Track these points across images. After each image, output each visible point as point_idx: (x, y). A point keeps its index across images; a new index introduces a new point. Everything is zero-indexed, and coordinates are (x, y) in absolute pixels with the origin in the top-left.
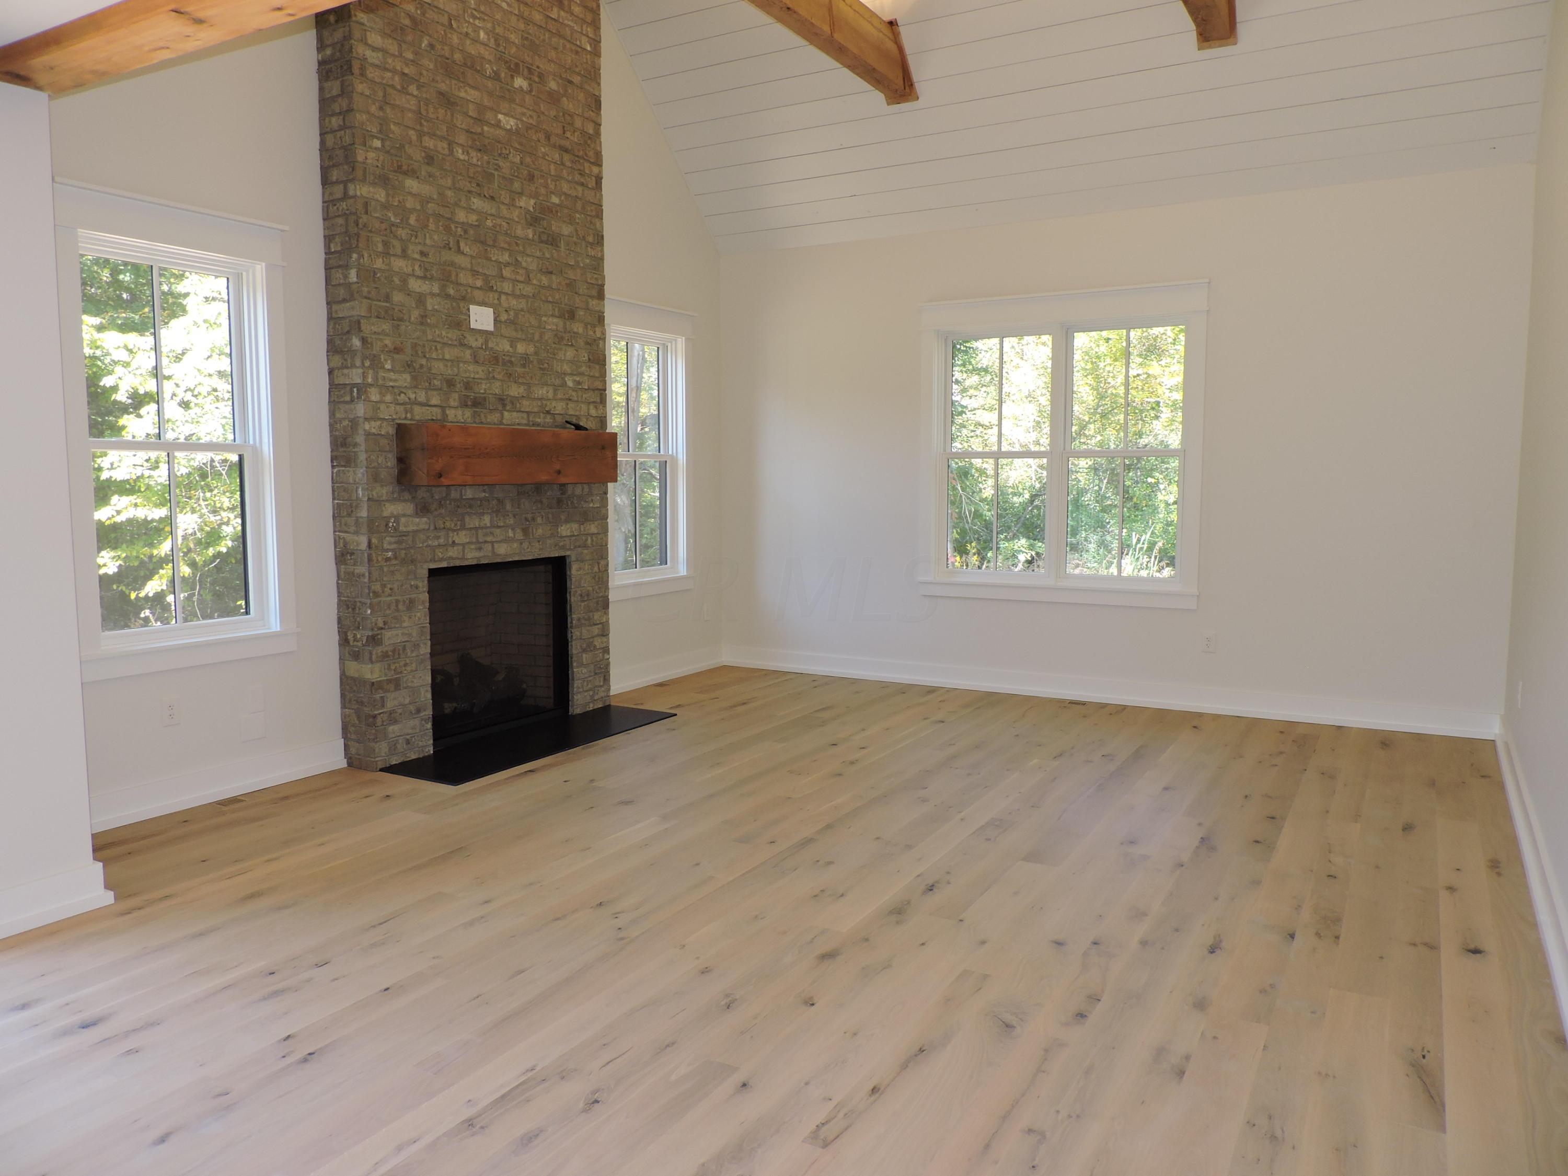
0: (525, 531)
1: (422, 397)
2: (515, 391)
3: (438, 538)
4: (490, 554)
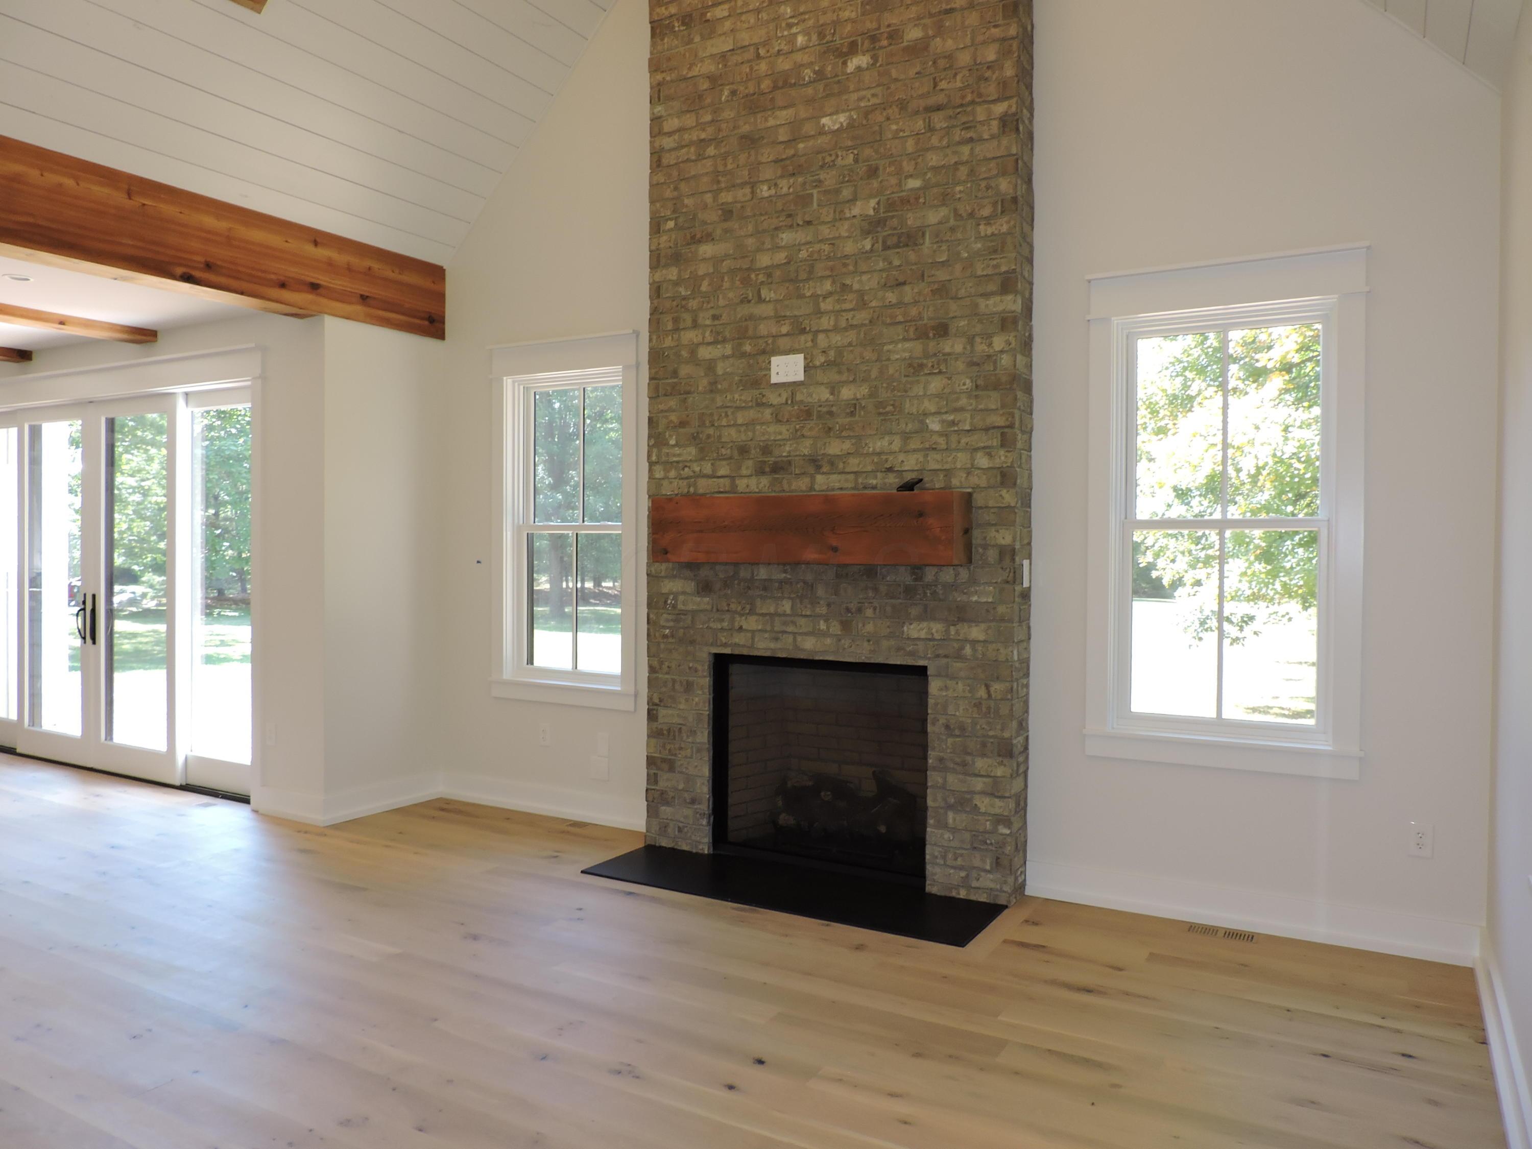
0: (846, 626)
1: (707, 469)
2: (835, 448)
3: (722, 620)
4: (791, 648)
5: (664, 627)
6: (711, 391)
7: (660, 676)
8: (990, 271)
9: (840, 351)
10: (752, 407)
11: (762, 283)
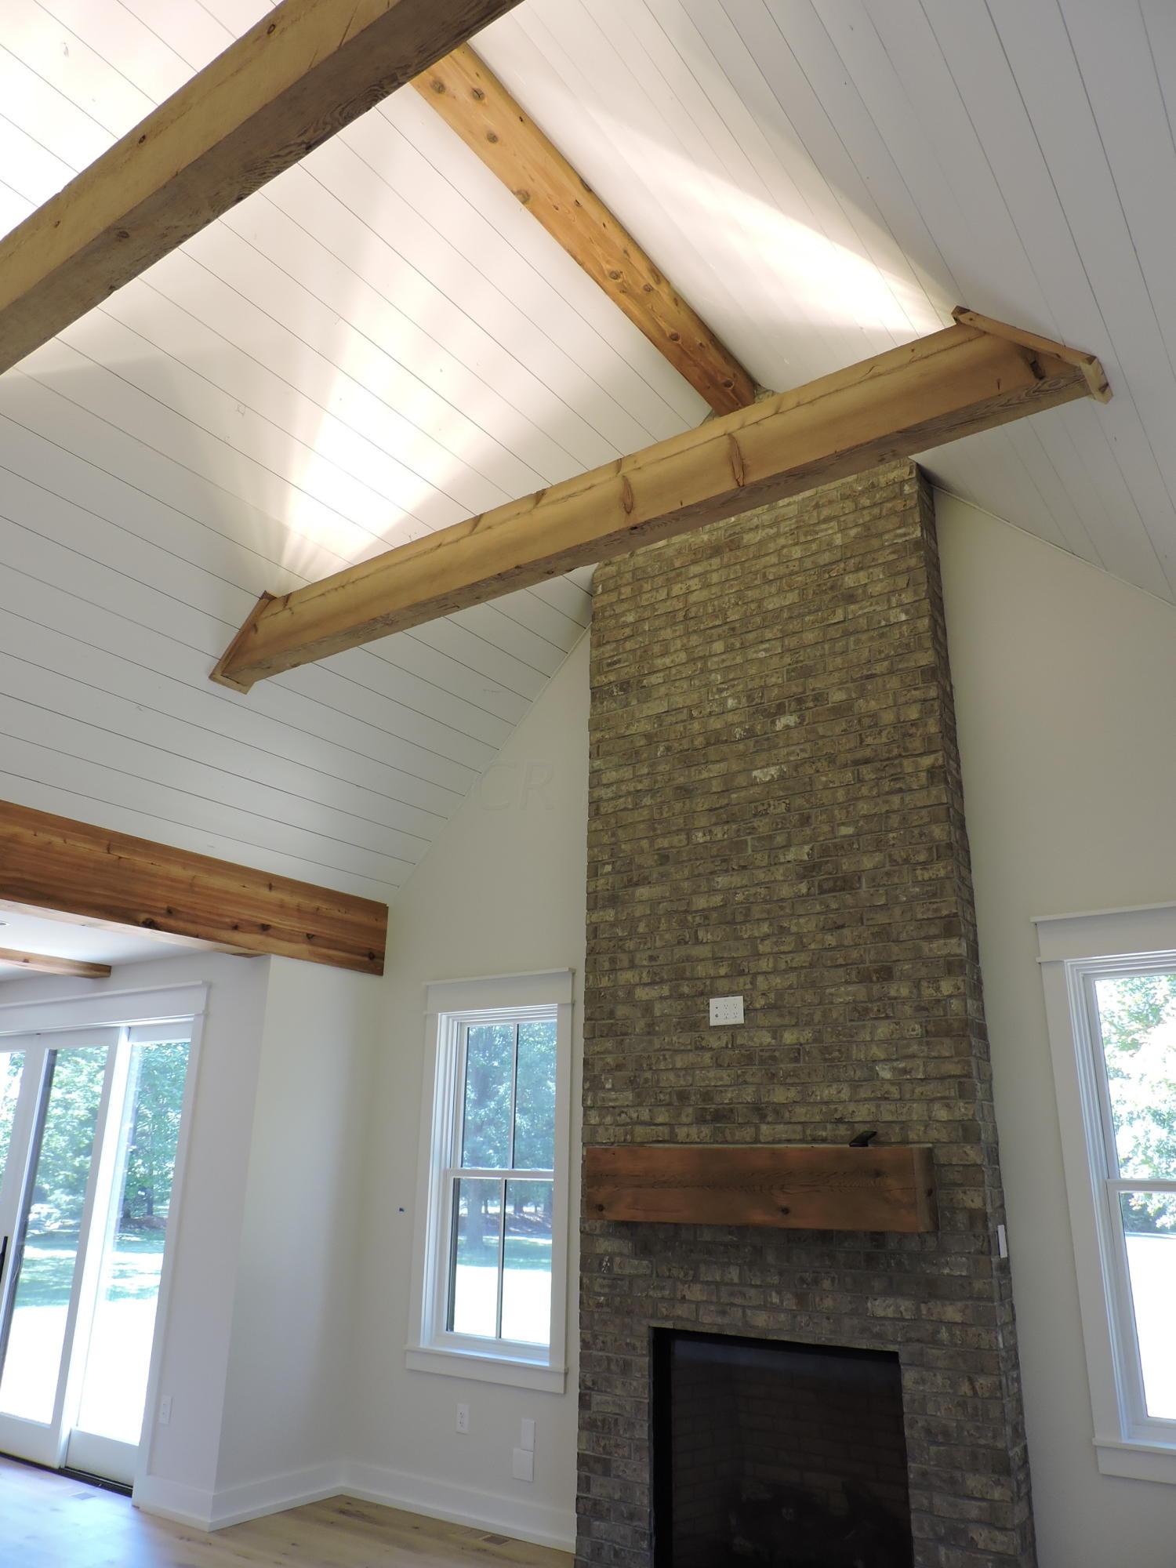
0: (801, 1299)
1: (645, 1115)
2: (780, 1095)
3: (663, 1288)
4: (740, 1324)
5: (599, 1294)
6: (649, 1033)
7: (595, 1353)
8: (930, 915)
9: (780, 994)
10: (691, 1051)
11: (699, 925)
